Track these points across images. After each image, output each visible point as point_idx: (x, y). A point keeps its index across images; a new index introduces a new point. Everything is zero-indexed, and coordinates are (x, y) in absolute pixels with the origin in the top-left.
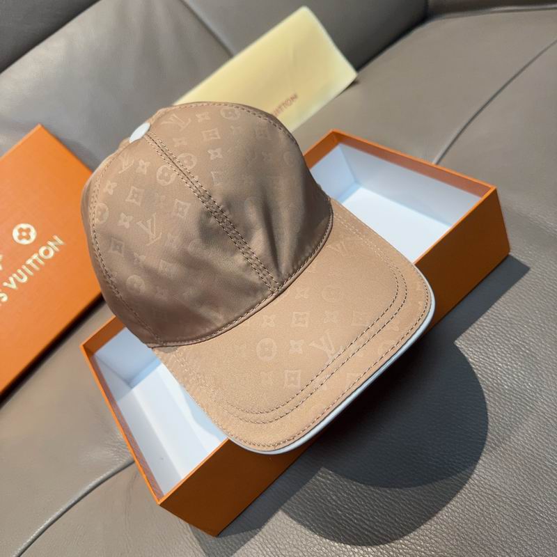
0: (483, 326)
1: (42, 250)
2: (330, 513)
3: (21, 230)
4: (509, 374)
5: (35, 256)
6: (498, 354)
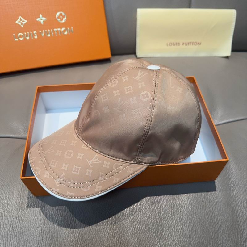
2: (71, 222)
3: (61, 15)
4: (169, 231)
5: (59, 29)
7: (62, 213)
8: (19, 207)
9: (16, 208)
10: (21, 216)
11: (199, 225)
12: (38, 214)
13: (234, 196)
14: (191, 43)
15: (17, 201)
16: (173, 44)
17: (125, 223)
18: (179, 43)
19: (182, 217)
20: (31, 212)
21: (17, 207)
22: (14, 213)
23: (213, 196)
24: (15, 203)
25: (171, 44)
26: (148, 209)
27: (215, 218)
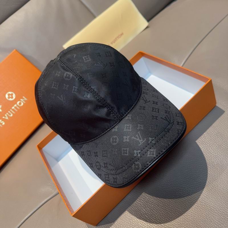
0: (205, 136)
1: (18, 103)
6: (212, 149)
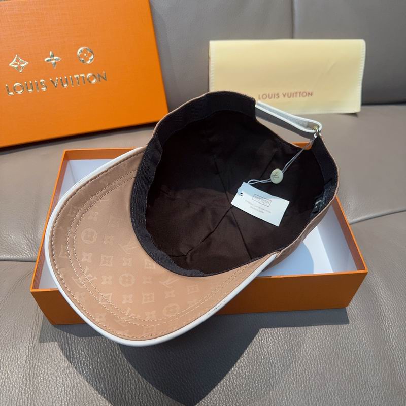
7: (105, 388)
8: (29, 382)
9: (23, 384)
10: (32, 398)
11: (338, 394)
12: (63, 393)
13: (390, 341)
14: (296, 93)
15: (25, 371)
16: (269, 95)
17: (214, 399)
18: (278, 94)
19: (309, 383)
20: (51, 390)
21: (25, 382)
22: (20, 394)
23: (356, 343)
24: (20, 376)
25: (265, 96)
26: (252, 372)
27: (362, 381)
